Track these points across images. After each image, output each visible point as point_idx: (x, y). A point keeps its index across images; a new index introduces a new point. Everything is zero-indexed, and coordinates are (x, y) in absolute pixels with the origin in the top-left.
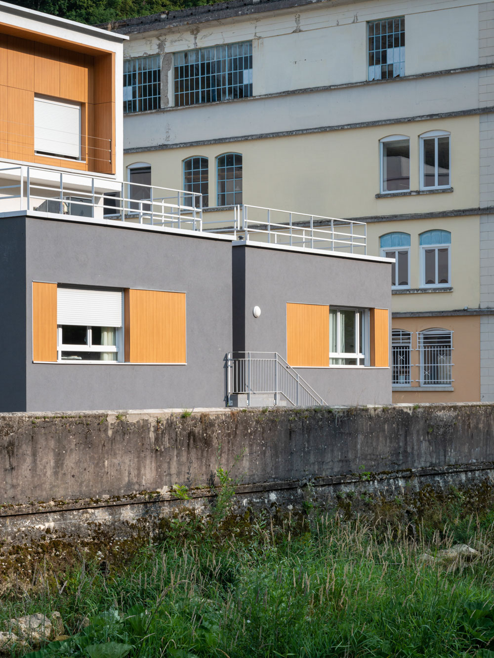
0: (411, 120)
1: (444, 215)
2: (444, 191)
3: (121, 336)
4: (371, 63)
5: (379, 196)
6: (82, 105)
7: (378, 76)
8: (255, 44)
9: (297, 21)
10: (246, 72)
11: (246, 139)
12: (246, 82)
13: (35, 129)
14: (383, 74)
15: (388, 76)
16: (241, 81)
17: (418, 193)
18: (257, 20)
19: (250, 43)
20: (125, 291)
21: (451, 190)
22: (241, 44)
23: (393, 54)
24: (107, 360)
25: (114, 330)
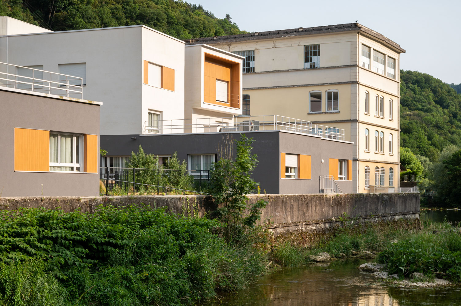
0: (323, 85)
1: (336, 122)
2: (336, 113)
3: (296, 170)
4: (306, 62)
5: (309, 114)
6: (228, 82)
7: (309, 67)
8: (256, 52)
9: (274, 43)
10: (251, 63)
11: (252, 89)
12: (251, 66)
13: (216, 92)
14: (311, 66)
15: (313, 67)
16: (249, 66)
17: (326, 113)
18: (257, 42)
19: (253, 51)
20: (298, 155)
21: (339, 112)
22: (249, 51)
23: (315, 59)
24: (293, 178)
25: (294, 168)
